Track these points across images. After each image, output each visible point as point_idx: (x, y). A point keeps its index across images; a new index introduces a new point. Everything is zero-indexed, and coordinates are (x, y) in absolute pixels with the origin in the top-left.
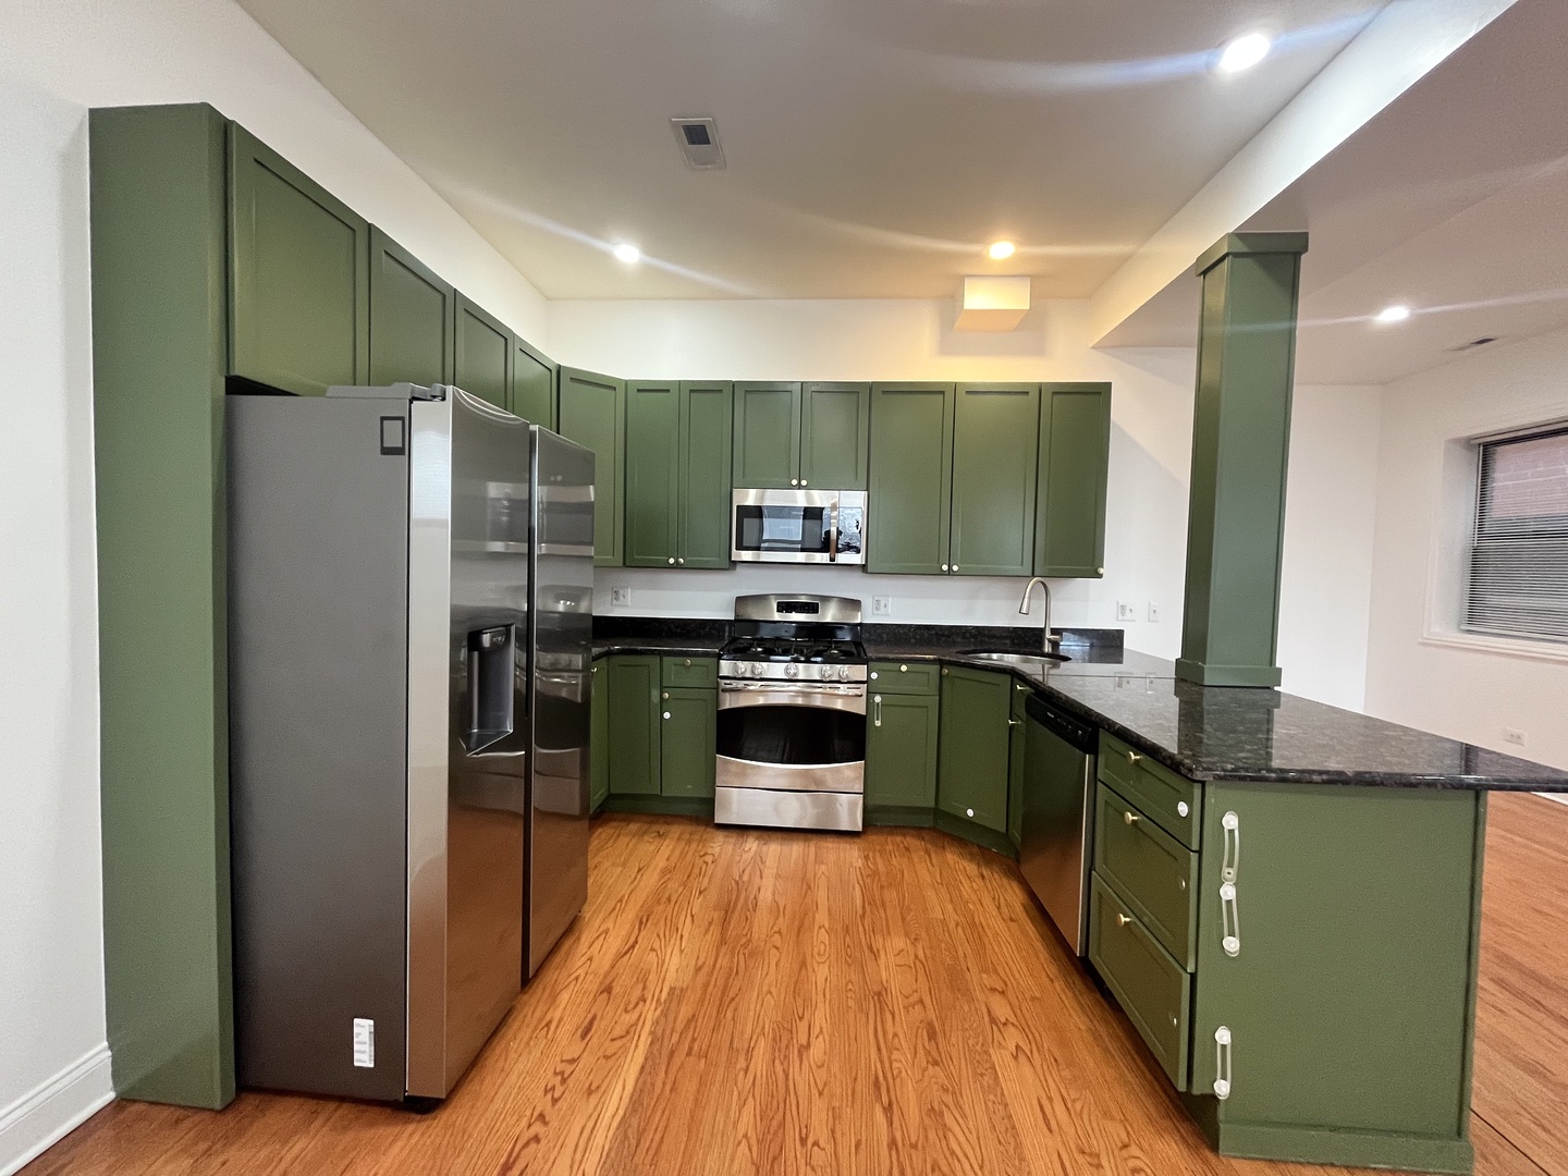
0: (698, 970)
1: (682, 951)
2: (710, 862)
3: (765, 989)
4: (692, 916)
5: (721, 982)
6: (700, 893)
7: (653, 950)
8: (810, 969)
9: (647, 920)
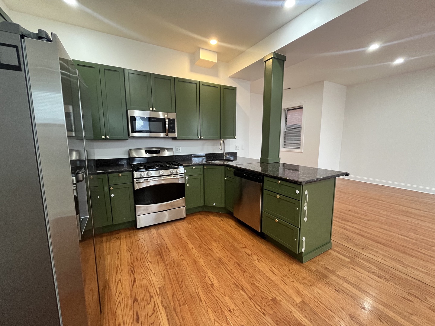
0: (164, 277)
1: (154, 274)
2: (143, 242)
3: (189, 274)
4: (150, 261)
5: (174, 278)
8: (198, 262)
9: (134, 269)
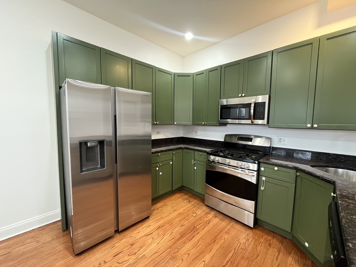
0: (156, 253)
2: (194, 216)
4: (172, 233)
5: (156, 262)
6: (182, 225)
7: (153, 238)
9: (161, 228)
